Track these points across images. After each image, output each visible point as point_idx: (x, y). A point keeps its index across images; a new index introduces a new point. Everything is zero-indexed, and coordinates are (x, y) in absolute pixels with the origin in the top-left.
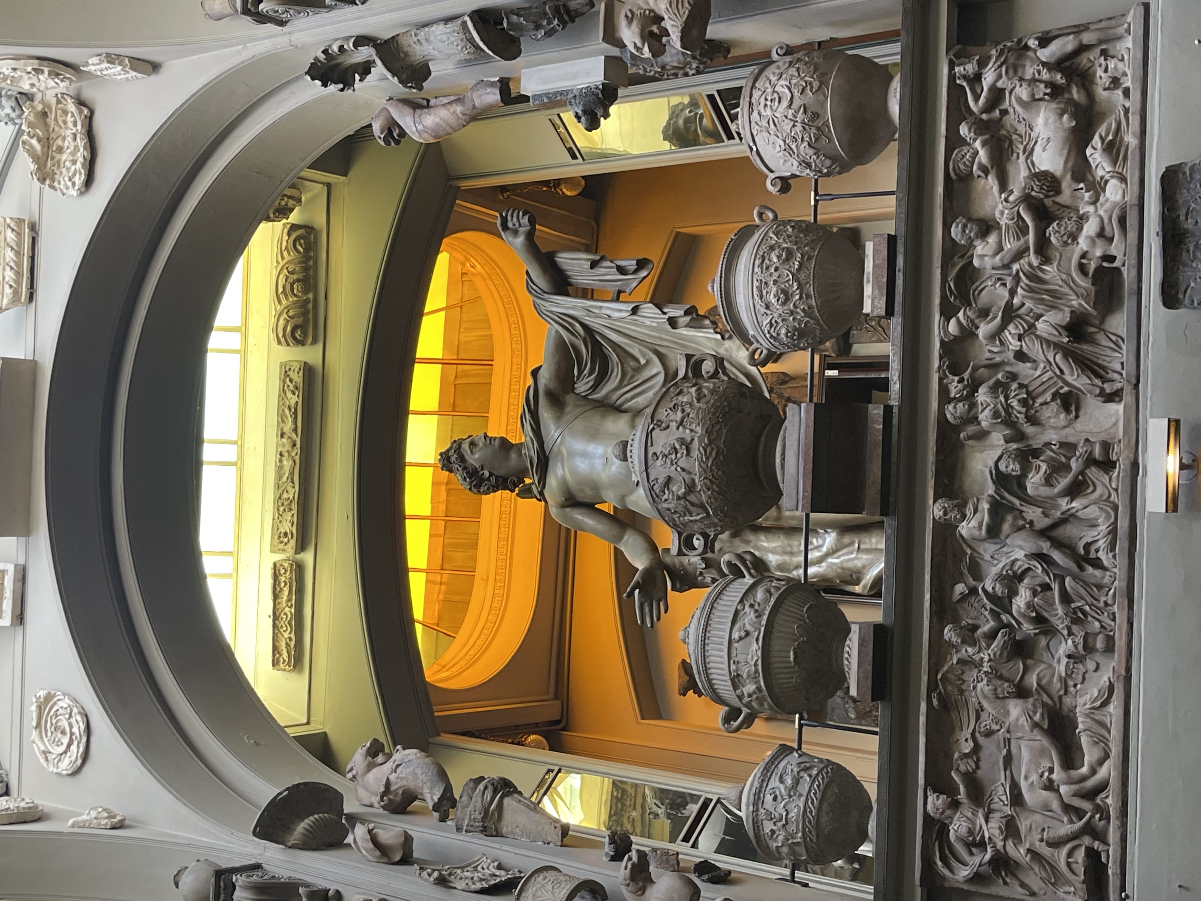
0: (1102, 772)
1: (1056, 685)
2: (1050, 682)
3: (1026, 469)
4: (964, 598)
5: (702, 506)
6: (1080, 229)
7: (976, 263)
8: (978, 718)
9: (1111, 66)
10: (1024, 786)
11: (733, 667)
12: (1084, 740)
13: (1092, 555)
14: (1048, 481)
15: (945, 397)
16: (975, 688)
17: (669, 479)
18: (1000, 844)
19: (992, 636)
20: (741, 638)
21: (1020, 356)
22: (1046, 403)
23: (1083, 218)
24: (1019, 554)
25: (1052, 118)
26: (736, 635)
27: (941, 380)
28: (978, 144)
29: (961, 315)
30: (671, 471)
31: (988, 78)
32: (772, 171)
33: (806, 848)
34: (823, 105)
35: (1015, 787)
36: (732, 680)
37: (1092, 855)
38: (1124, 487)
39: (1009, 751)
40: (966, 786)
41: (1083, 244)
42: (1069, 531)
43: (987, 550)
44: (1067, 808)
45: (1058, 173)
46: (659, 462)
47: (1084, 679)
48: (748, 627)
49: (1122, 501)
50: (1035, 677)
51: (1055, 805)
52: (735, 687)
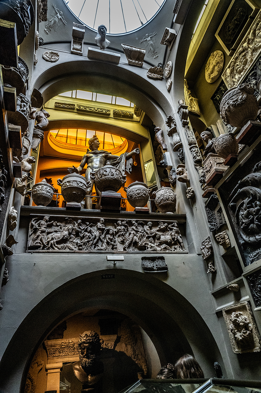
0: (56, 248)
1: (71, 240)
2: (72, 239)
3: (111, 235)
4: (86, 224)
5: (101, 177)
6: (152, 243)
7: (145, 226)
8: (64, 226)
9: (178, 248)
10: (52, 234)
11: (72, 181)
12: (62, 245)
13: (96, 246)
14: (109, 239)
15: (122, 221)
16: (70, 225)
17: (106, 172)
18: (40, 230)
19: (79, 228)
20: (77, 183)
21: (130, 234)
22: (122, 238)
23: (154, 244)
24: (95, 233)
25: (170, 239)
26: (78, 182)
27: (125, 220)
28: (164, 226)
29: (136, 223)
30: (108, 172)
31: (175, 228)
32: (157, 192)
33: (36, 194)
34: (169, 201)
35: (51, 233)
36: (69, 181)
37: (40, 247)
38: (109, 251)
39: (58, 232)
40: (50, 223)
41: (150, 244)
42: (100, 243)
43: (95, 228)
44: (48, 242)
45: (160, 240)
46: (109, 170)
47: (73, 245)
48: (79, 184)
49: (107, 251)
50: (73, 236)
51: (49, 240)
52: (68, 182)
